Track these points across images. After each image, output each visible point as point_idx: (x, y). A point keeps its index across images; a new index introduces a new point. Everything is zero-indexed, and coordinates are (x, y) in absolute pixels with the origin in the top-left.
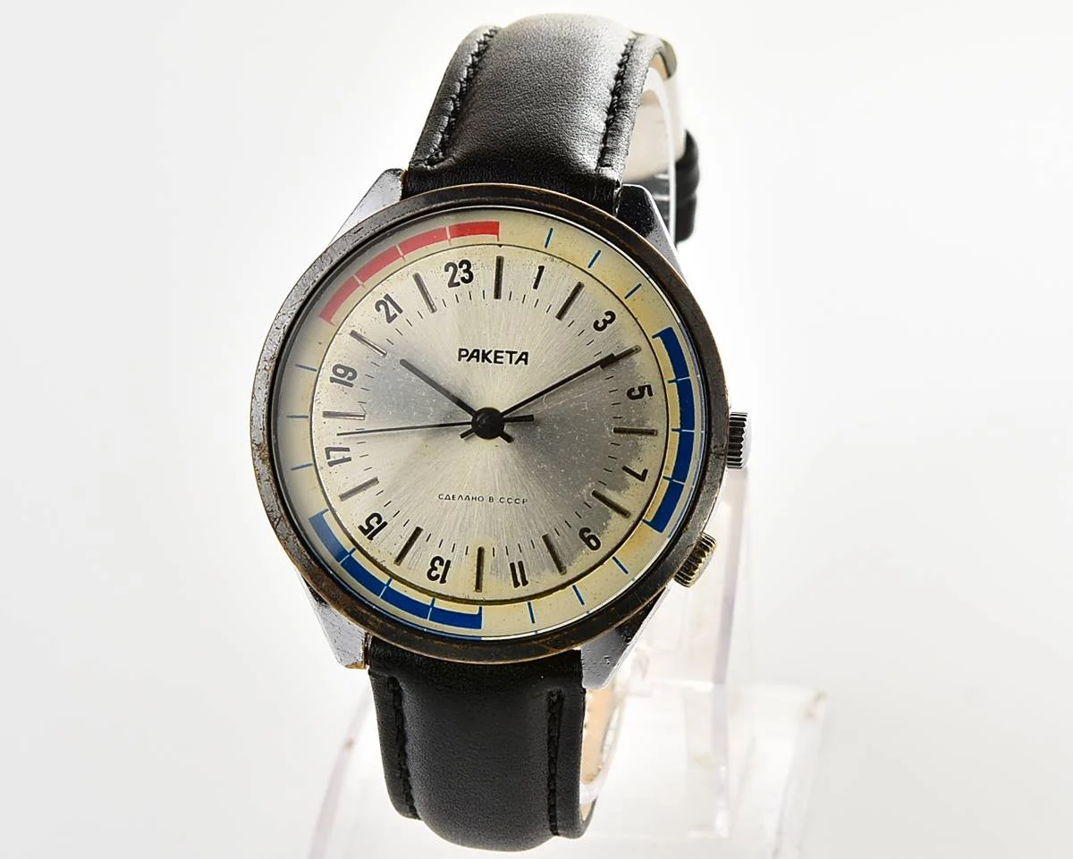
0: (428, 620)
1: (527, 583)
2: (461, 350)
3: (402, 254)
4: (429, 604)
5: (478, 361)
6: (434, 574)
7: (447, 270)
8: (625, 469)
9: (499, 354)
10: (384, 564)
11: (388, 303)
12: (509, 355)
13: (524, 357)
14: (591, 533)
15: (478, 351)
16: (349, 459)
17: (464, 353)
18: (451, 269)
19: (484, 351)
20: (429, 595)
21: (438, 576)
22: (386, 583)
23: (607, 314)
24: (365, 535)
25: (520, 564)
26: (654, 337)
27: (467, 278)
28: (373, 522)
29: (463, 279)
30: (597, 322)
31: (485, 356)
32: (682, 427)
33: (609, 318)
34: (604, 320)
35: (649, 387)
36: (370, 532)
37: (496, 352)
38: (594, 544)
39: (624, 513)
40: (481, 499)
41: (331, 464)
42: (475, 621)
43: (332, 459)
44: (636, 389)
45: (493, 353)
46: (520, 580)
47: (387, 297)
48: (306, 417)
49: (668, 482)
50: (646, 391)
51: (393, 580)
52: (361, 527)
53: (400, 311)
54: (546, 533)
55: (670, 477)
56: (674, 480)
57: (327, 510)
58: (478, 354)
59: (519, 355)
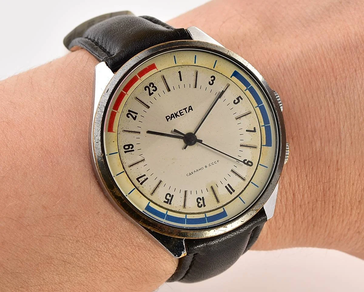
0: (207, 223)
2: (166, 117)
3: (125, 93)
4: (205, 217)
5: (175, 118)
6: (200, 205)
7: (146, 90)
8: (247, 131)
9: (181, 112)
10: (180, 211)
11: (131, 113)
13: (190, 108)
14: (247, 161)
15: (173, 114)
16: (147, 178)
17: (168, 118)
19: (175, 113)
20: (203, 214)
21: (202, 205)
22: (185, 218)
23: (211, 77)
25: (229, 185)
26: (231, 77)
27: (155, 89)
28: (168, 197)
29: (153, 90)
30: (209, 82)
31: (176, 115)
32: (258, 105)
33: (213, 78)
34: (212, 80)
35: (240, 97)
36: (169, 202)
37: (179, 111)
38: (250, 164)
39: (255, 147)
40: (202, 168)
41: (141, 184)
42: (224, 214)
43: (141, 182)
44: (236, 100)
45: (178, 112)
46: (231, 191)
47: (129, 111)
48: (124, 172)
49: (264, 127)
50: (240, 99)
51: (187, 215)
52: (165, 202)
53: (137, 114)
54: (231, 169)
55: (264, 125)
56: (266, 125)
57: (149, 202)
58: (173, 115)
59: (188, 108)
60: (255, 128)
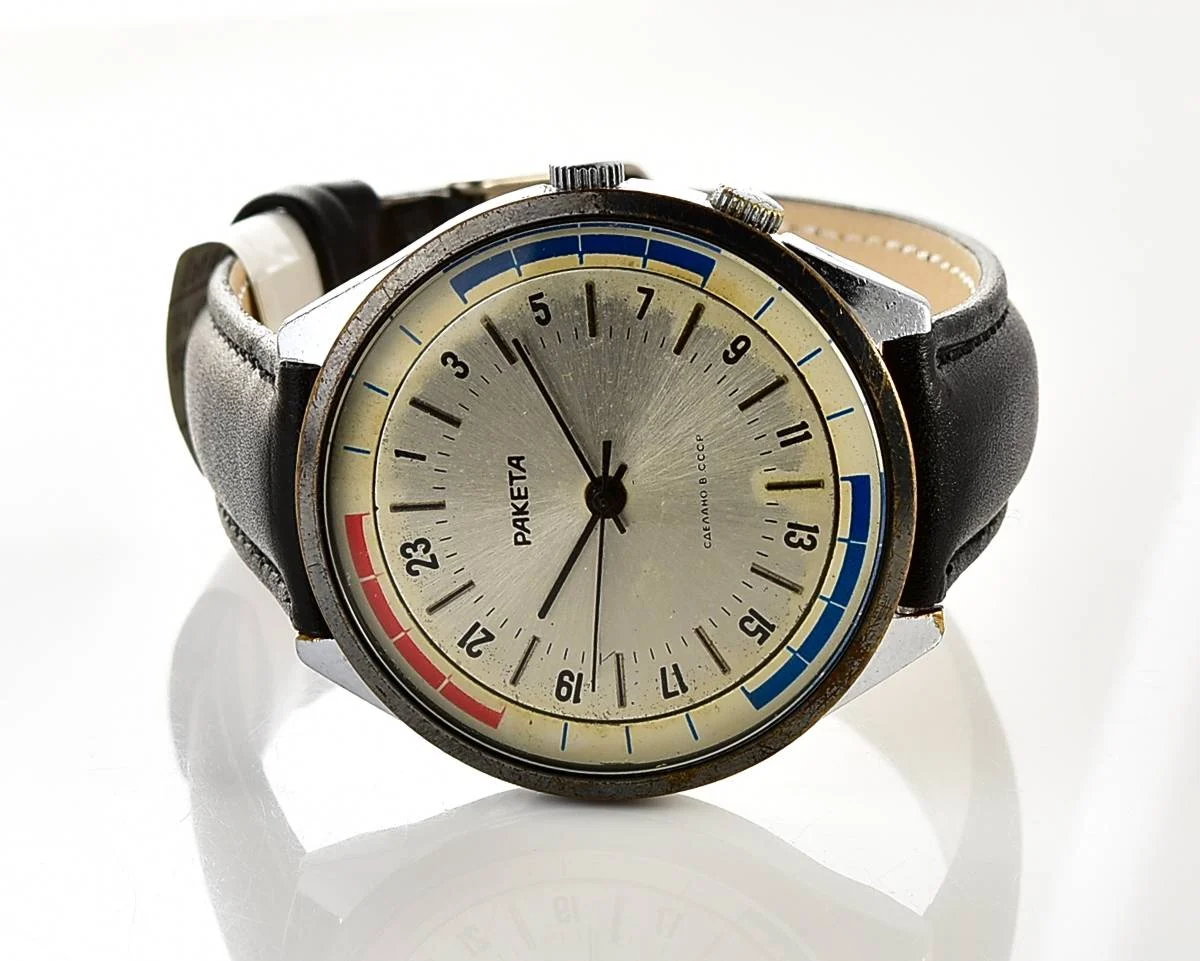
0: (866, 544)
1: (803, 423)
2: (517, 543)
3: (403, 634)
4: (846, 544)
5: (527, 519)
6: (808, 543)
7: (416, 573)
8: (640, 316)
9: (516, 494)
10: (804, 607)
11: (468, 642)
12: (515, 482)
13: (515, 461)
14: (729, 348)
15: (515, 521)
16: (675, 667)
17: (520, 539)
18: (415, 567)
19: (514, 514)
20: (834, 546)
21: (810, 537)
22: (826, 603)
23: (445, 363)
24: (769, 635)
25: (780, 434)
26: (466, 302)
27: (424, 546)
28: (751, 627)
29: (426, 551)
30: (458, 375)
31: (521, 511)
32: (577, 251)
33: (450, 360)
34: (454, 365)
35: (532, 298)
36: (765, 630)
37: (513, 498)
38: (742, 344)
39: (699, 310)
40: (704, 494)
41: (684, 689)
42: (860, 485)
43: (678, 689)
44: (536, 314)
45: (515, 502)
46: (802, 433)
47: (461, 644)
48: (627, 728)
49: (649, 261)
50: (538, 301)
51: (821, 594)
52: (761, 642)
53: (477, 625)
54: (737, 407)
55: (642, 259)
56: (646, 253)
57: (743, 688)
58: (518, 520)
59: (514, 469)
60: (641, 290)
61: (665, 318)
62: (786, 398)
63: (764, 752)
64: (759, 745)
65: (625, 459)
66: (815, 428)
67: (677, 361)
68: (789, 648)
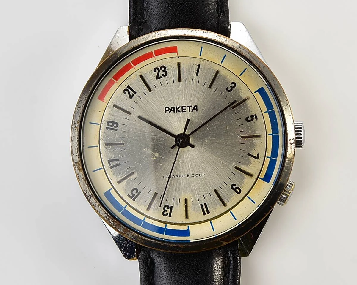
0: (164, 235)
1: (209, 212)
2: (166, 108)
3: (133, 66)
4: (164, 227)
5: (174, 112)
6: (165, 213)
7: (155, 71)
8: (249, 154)
9: (184, 108)
10: (141, 211)
11: (129, 89)
12: (188, 108)
13: (196, 108)
14: (236, 186)
16: (120, 164)
17: (167, 109)
18: (157, 71)
19: (176, 107)
20: (164, 223)
21: (167, 214)
22: (143, 220)
23: (232, 83)
24: (131, 198)
25: (205, 204)
26: (255, 92)
27: (165, 74)
28: (134, 192)
29: (163, 75)
30: (228, 88)
31: (177, 110)
32: (273, 133)
33: (233, 85)
34: (231, 87)
35: (255, 115)
36: (133, 197)
37: (182, 107)
38: (238, 191)
39: (251, 175)
40: (183, 176)
41: (111, 167)
42: (186, 233)
43: (111, 165)
44: (250, 117)
45: (181, 107)
46: (206, 212)
47: (128, 87)
48: (98, 146)
49: (269, 159)
50: (254, 118)
51: (146, 218)
52: (129, 196)
53: (135, 93)
54: (215, 189)
55: (270, 156)
56: (272, 158)
57: (111, 189)
58: (174, 109)
59: (193, 107)
60: (258, 155)
61: (248, 163)
62: (218, 206)
63: (89, 196)
64: (92, 194)
65: (197, 147)
66: (207, 216)
67: (232, 167)
68: (126, 206)
